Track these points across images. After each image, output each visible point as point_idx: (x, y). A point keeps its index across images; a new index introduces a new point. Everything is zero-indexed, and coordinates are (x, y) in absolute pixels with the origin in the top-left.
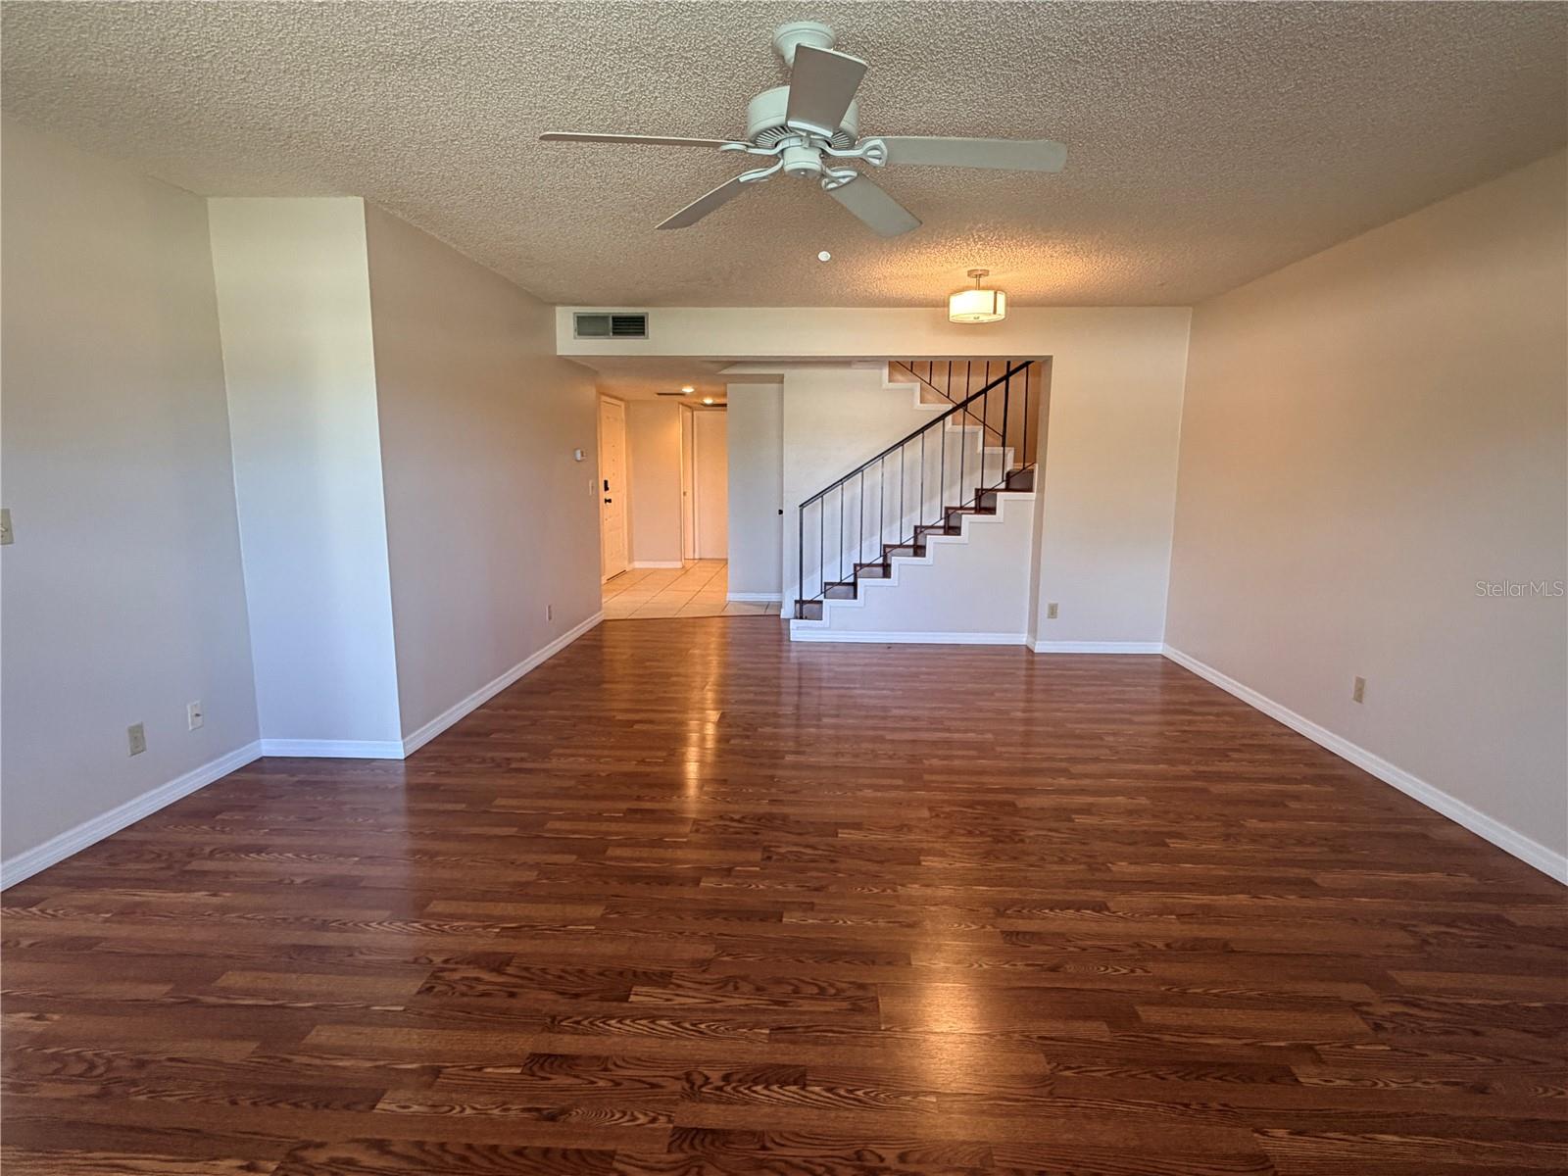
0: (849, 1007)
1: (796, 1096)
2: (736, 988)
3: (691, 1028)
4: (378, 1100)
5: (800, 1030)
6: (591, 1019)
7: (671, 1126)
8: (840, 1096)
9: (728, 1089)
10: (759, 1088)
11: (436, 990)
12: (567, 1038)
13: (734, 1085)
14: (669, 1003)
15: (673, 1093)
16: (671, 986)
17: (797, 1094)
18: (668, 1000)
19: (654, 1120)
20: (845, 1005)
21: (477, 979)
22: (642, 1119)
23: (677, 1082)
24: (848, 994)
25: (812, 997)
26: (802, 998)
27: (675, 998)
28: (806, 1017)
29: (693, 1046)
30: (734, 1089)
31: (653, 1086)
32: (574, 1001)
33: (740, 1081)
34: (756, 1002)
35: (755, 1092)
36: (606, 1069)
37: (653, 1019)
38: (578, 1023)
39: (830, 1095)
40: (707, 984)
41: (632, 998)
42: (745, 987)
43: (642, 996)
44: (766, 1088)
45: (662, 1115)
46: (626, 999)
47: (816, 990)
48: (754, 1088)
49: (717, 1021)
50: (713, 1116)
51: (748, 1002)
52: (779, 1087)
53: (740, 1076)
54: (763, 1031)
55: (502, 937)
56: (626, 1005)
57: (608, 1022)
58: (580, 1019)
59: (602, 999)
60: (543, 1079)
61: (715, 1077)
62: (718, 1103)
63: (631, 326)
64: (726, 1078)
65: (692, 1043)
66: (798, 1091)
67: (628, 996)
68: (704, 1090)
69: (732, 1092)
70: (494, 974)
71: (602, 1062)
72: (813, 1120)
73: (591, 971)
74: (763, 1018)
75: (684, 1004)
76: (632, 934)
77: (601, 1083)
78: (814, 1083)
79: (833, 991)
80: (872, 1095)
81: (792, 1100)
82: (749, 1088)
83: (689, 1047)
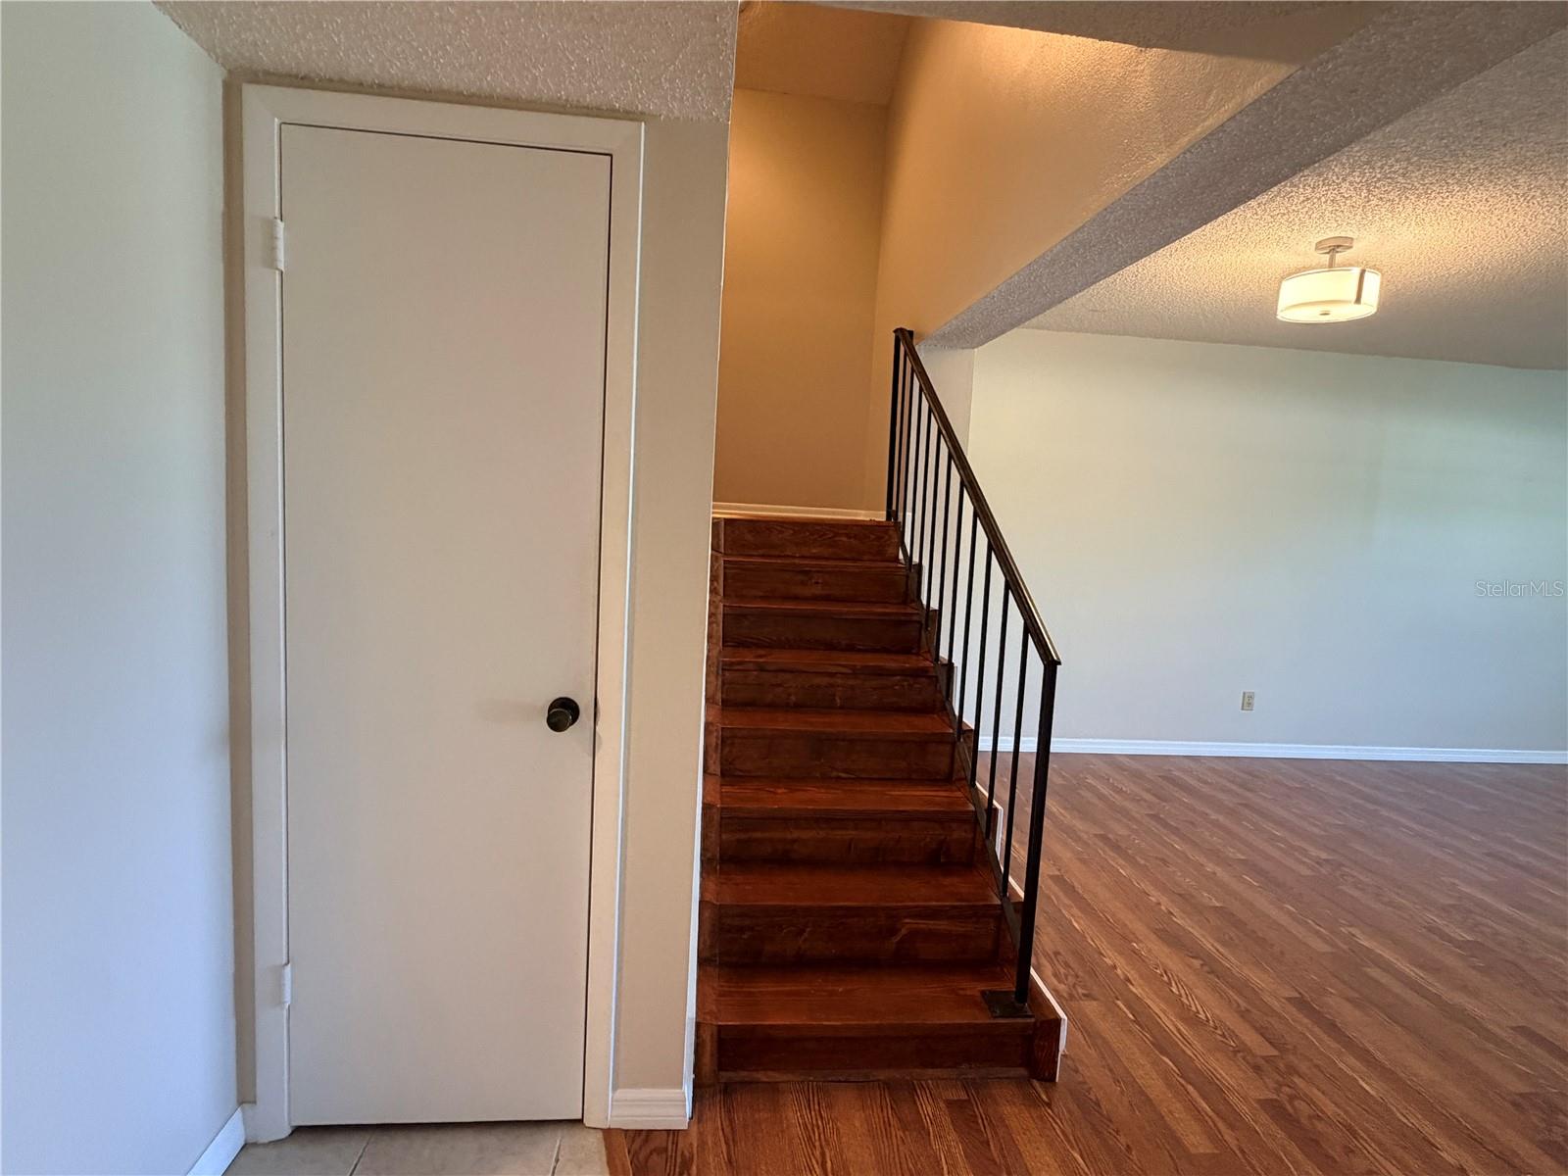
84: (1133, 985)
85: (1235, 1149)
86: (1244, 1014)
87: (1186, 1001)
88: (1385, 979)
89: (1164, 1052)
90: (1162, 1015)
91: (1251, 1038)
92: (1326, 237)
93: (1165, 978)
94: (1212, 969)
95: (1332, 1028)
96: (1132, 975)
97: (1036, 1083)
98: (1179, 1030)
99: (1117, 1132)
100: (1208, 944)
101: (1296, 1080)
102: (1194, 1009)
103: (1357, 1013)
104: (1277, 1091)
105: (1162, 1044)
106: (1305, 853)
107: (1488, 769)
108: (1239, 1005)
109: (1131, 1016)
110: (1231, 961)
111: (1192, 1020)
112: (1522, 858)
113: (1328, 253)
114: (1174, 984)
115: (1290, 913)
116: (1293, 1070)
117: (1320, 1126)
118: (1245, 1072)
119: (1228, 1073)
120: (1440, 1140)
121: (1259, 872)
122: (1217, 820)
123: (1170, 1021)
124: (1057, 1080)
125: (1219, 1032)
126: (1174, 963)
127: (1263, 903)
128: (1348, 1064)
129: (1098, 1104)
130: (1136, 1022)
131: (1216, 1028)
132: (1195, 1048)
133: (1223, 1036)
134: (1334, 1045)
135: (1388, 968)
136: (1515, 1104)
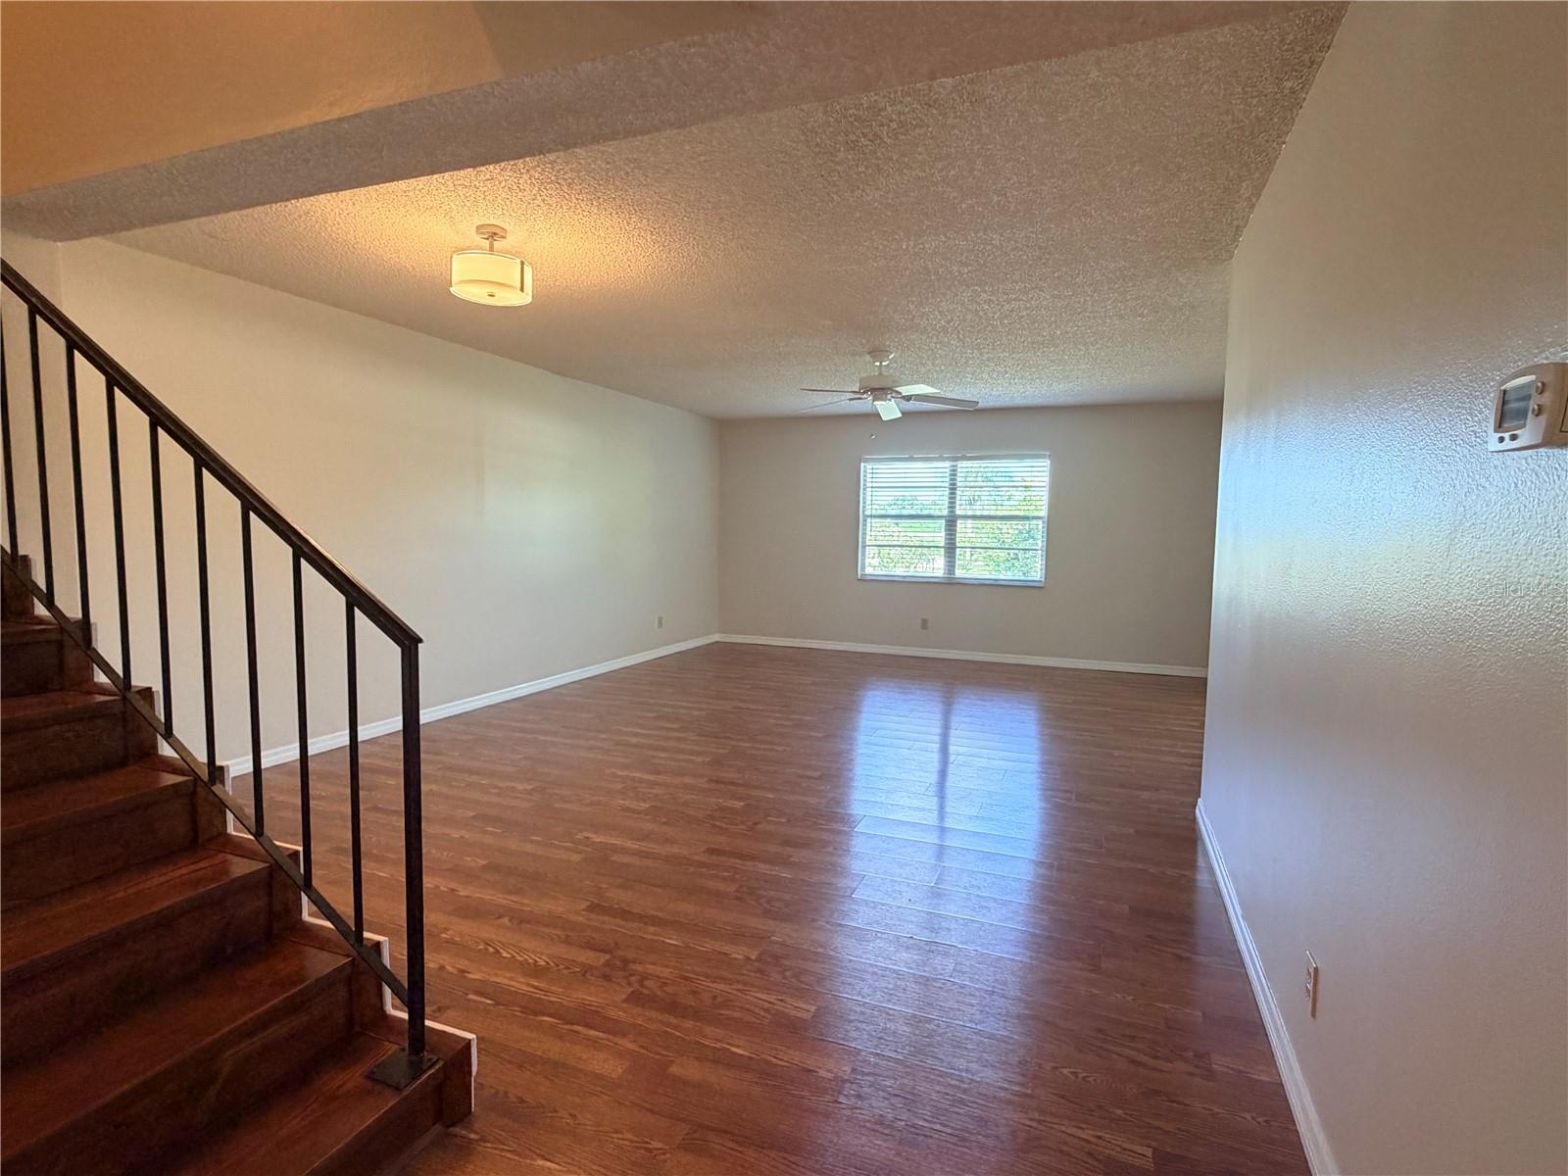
84: (469, 973)
85: (638, 1049)
86: (567, 941)
87: (522, 959)
88: (626, 859)
89: (536, 1013)
90: (513, 983)
91: (585, 957)
92: (488, 222)
93: (491, 950)
94: (521, 920)
95: (625, 914)
96: (463, 964)
97: (457, 1130)
98: (536, 988)
99: (556, 1111)
100: (502, 899)
101: (634, 967)
102: (531, 961)
103: (630, 893)
104: (629, 984)
105: (532, 1008)
106: (513, 789)
107: (576, 686)
108: (559, 936)
109: (489, 1002)
110: (528, 903)
111: (536, 971)
112: (634, 740)
113: (487, 239)
114: (502, 951)
115: (538, 843)
116: (626, 961)
117: (670, 989)
118: (603, 986)
119: (590, 995)
120: (727, 948)
121: (495, 820)
122: (431, 790)
123: (521, 984)
124: (473, 1110)
125: (562, 967)
126: (487, 932)
127: (513, 844)
128: (650, 932)
129: (521, 1101)
130: (497, 1004)
131: (558, 966)
132: (556, 994)
133: (567, 968)
134: (635, 925)
135: (624, 851)
136: (737, 898)
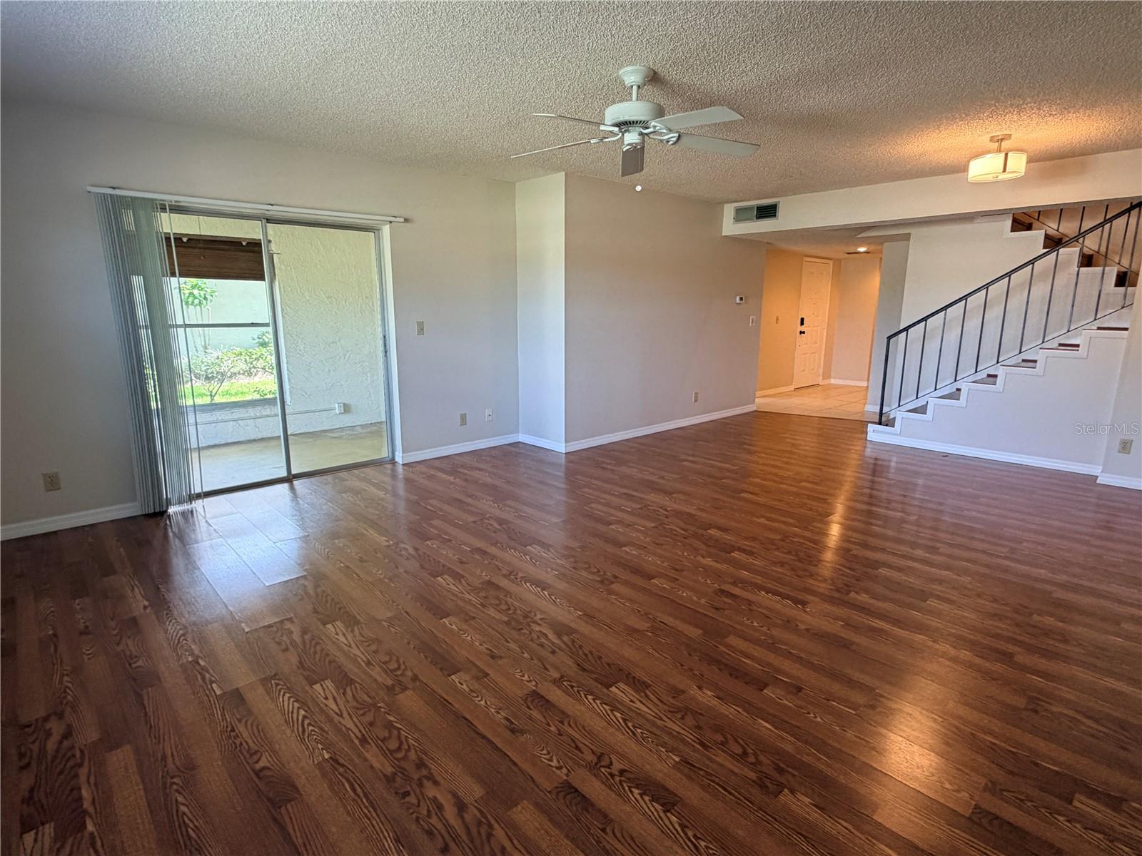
0: (754, 778)
1: (655, 813)
2: (683, 718)
3: (632, 728)
4: (454, 673)
5: (702, 773)
6: (580, 689)
7: (565, 778)
8: (686, 834)
9: (617, 779)
10: (636, 791)
11: (522, 631)
12: (559, 692)
13: (622, 778)
14: (631, 704)
15: (584, 760)
16: (642, 694)
17: (657, 812)
18: (632, 701)
19: (559, 768)
20: (753, 775)
21: (546, 635)
22: (554, 763)
23: (592, 755)
24: (764, 769)
25: (733, 756)
26: (724, 751)
27: (638, 703)
28: (714, 766)
29: (621, 739)
30: (620, 781)
31: (577, 748)
32: (580, 672)
33: (629, 779)
34: (687, 734)
35: (631, 792)
36: (562, 722)
37: (614, 708)
38: (572, 687)
39: (679, 829)
40: (665, 704)
41: (613, 689)
42: (690, 721)
43: (621, 692)
44: (641, 795)
45: (566, 768)
46: (608, 687)
47: (739, 751)
48: (633, 790)
49: (651, 732)
50: (594, 788)
51: (683, 732)
52: (650, 801)
53: (632, 776)
54: (674, 757)
55: (581, 619)
56: (605, 690)
57: (588, 696)
58: (575, 685)
59: (596, 680)
60: (529, 708)
61: (617, 766)
62: (603, 783)
63: (768, 212)
64: (622, 772)
65: (623, 737)
66: (659, 810)
67: (611, 686)
68: (603, 770)
69: (618, 782)
70: (555, 636)
71: (564, 716)
72: (652, 837)
73: (605, 660)
74: (682, 747)
75: (639, 709)
76: (651, 651)
77: (553, 728)
78: (676, 814)
79: (752, 759)
80: (711, 851)
81: (650, 814)
82: (629, 788)
83: (620, 739)
